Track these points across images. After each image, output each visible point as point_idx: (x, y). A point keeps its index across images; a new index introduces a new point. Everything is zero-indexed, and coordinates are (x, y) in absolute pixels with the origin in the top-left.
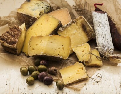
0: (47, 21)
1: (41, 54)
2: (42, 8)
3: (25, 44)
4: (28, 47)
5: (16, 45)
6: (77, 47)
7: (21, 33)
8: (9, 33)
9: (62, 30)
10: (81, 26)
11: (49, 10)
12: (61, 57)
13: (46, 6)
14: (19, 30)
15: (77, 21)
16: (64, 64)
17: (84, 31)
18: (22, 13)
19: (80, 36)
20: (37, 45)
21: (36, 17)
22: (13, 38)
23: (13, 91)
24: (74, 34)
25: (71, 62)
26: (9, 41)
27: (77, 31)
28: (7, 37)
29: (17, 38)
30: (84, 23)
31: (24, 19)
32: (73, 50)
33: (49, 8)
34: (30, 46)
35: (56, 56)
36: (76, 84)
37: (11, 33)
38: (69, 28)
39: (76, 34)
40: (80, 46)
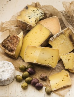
0: (41, 30)
1: (34, 62)
2: (38, 15)
3: (22, 49)
4: (25, 54)
5: (14, 52)
6: (64, 55)
7: (19, 41)
8: (9, 41)
9: (52, 40)
10: (69, 36)
11: (43, 16)
12: (50, 66)
13: (41, 14)
14: (17, 38)
15: (65, 32)
16: (53, 70)
17: (70, 40)
18: (21, 20)
19: (67, 45)
20: (31, 53)
21: (32, 25)
22: (13, 46)
23: (11, 94)
24: (62, 44)
25: (59, 69)
26: (9, 49)
27: (65, 41)
28: (7, 45)
29: (16, 46)
30: (71, 33)
31: (22, 25)
32: (61, 58)
33: (44, 14)
34: (26, 53)
35: (46, 65)
36: (62, 90)
37: (11, 41)
38: (59, 38)
39: (64, 43)
40: (66, 54)
